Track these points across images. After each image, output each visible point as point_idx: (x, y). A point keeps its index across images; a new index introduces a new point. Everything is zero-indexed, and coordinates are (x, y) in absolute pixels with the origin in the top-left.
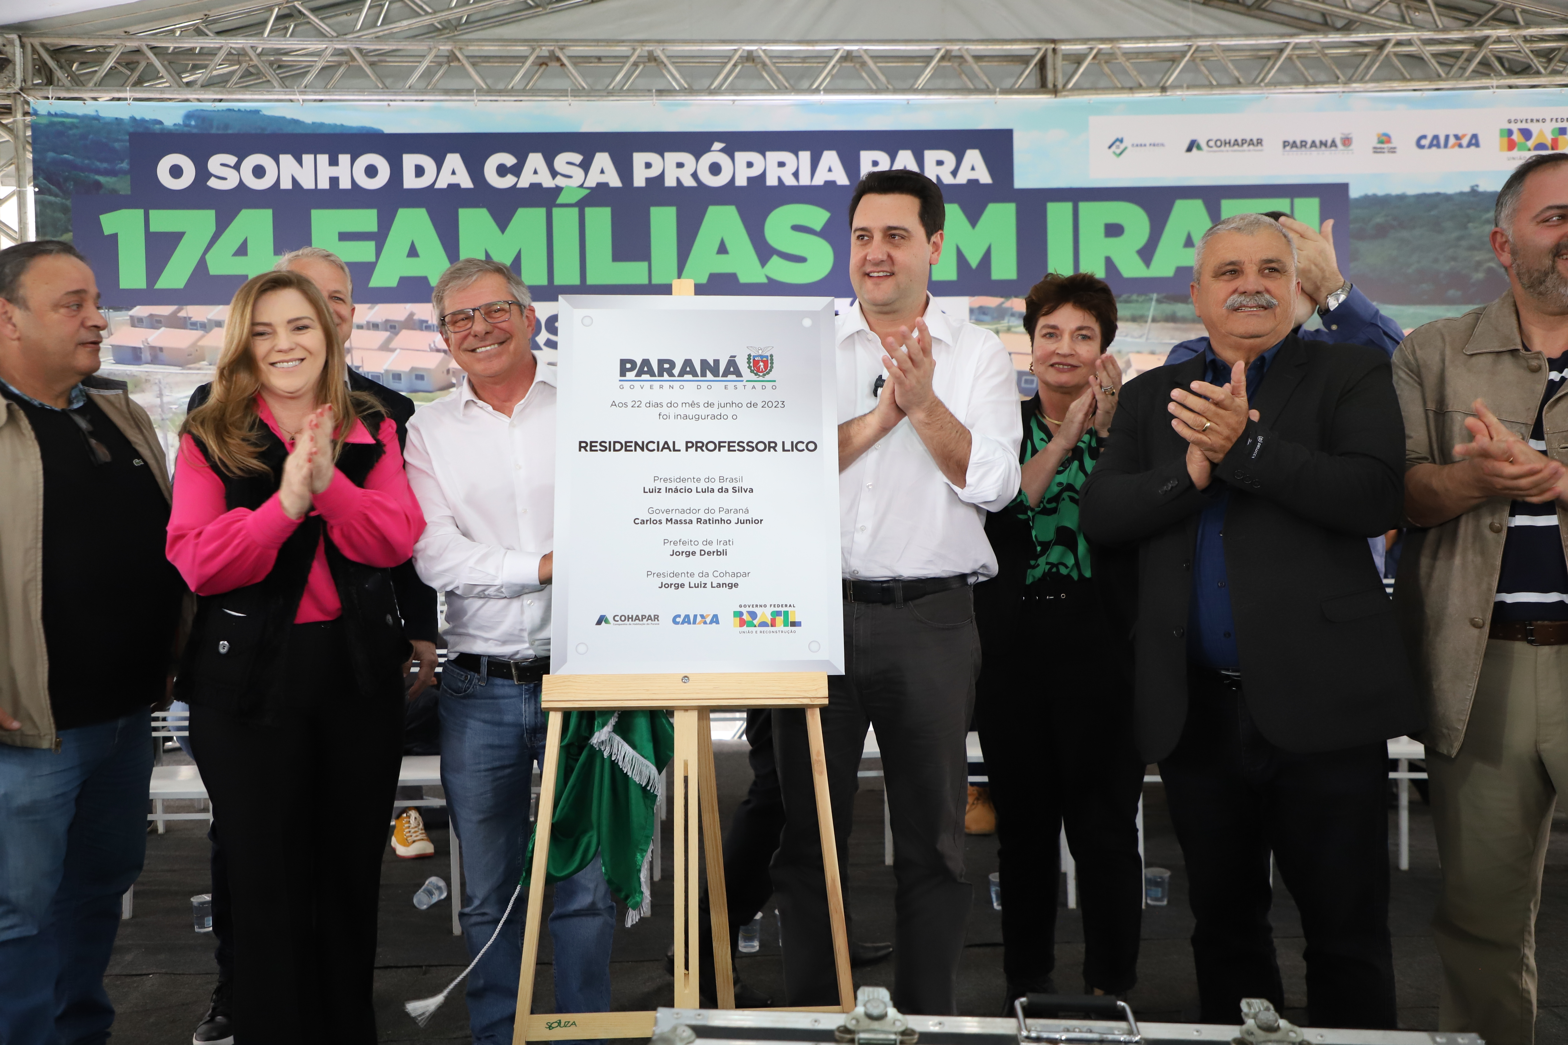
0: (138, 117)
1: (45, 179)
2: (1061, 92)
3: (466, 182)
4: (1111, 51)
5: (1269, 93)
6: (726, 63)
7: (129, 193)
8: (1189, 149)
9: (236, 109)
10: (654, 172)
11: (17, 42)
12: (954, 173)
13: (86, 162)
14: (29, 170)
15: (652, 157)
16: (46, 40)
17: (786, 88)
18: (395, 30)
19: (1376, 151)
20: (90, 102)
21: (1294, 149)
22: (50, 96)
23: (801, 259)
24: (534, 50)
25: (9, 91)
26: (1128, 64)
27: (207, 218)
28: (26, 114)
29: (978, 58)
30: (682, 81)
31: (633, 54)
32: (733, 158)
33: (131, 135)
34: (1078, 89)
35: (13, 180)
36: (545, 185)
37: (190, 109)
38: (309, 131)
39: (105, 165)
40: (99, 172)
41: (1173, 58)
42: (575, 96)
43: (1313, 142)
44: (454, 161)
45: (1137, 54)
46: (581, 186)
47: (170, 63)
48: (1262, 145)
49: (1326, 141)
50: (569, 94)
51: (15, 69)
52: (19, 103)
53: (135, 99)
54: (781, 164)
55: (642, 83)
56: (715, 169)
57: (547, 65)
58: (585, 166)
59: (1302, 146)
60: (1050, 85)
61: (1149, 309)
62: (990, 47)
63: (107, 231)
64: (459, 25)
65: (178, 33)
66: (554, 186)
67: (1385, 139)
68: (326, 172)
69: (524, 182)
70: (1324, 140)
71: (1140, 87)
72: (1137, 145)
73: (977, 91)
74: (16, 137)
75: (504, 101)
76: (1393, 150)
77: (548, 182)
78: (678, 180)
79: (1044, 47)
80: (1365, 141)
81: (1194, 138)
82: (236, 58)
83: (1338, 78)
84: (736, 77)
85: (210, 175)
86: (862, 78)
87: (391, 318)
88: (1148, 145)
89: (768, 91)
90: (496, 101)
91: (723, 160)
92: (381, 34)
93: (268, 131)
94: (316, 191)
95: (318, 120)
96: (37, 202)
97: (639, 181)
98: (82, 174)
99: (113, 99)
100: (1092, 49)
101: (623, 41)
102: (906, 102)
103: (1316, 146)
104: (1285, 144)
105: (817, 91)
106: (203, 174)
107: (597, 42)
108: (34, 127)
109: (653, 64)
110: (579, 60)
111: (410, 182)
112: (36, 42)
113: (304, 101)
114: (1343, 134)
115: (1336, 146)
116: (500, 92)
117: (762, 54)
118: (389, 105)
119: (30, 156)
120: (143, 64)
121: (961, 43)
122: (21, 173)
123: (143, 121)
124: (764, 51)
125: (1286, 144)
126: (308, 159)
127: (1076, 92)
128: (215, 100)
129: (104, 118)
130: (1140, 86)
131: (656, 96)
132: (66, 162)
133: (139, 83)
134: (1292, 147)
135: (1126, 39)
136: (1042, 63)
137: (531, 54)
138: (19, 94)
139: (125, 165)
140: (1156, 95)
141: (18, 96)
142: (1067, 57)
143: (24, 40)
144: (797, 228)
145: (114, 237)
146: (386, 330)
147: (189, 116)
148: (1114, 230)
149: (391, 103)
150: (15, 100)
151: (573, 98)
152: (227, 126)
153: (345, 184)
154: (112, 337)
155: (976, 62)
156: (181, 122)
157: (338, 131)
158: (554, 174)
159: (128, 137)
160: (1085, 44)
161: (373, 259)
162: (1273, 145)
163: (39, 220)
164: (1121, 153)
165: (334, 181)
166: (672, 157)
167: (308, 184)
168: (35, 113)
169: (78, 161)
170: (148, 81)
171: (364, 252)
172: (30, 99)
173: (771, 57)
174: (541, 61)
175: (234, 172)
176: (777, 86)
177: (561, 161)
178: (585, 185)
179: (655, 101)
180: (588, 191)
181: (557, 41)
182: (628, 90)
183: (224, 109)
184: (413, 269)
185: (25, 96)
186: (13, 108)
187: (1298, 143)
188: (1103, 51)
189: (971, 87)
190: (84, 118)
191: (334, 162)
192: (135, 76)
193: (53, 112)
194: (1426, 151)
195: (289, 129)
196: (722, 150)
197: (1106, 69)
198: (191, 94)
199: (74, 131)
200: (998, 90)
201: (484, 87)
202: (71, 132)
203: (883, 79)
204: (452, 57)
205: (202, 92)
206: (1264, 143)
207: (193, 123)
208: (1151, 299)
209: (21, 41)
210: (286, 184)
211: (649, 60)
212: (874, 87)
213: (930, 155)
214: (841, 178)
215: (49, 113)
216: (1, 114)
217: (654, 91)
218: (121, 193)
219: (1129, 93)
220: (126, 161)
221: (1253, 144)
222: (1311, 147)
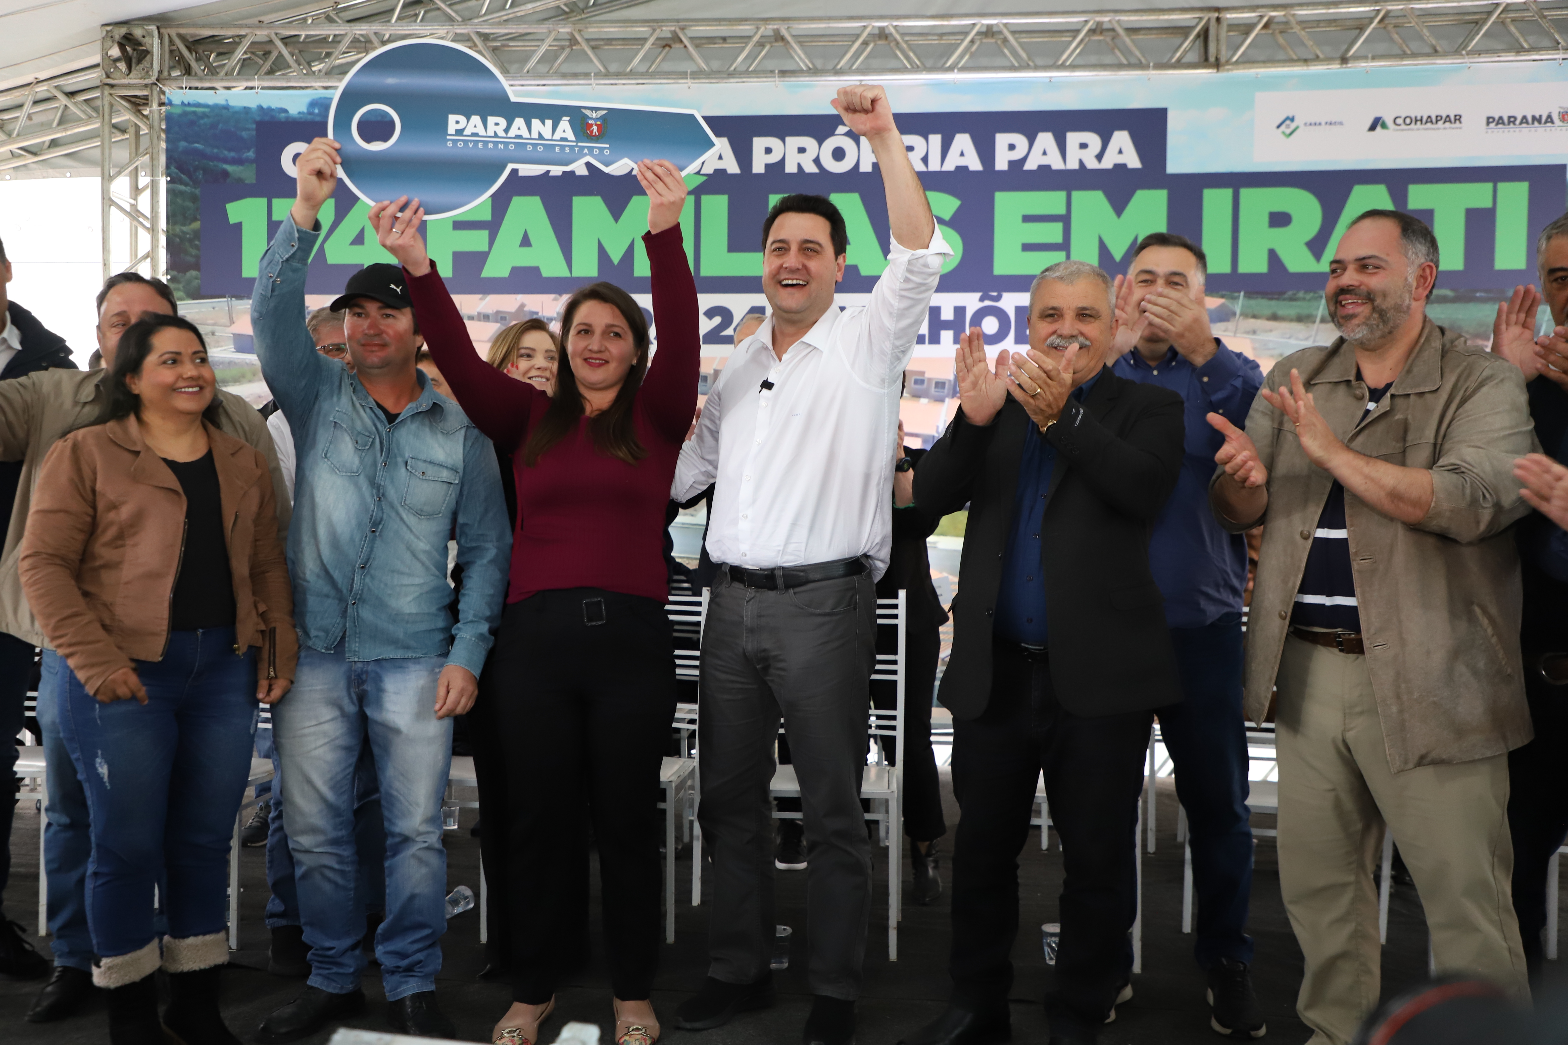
0: (265, 106)
1: (177, 168)
2: (1224, 65)
4: (1284, 20)
5: (1471, 63)
6: (854, 42)
7: (254, 182)
8: (1373, 128)
10: (774, 158)
11: (156, 33)
12: (1099, 157)
14: (163, 159)
15: (773, 142)
16: (182, 31)
17: (918, 67)
18: (519, 14)
20: (222, 92)
21: (1500, 126)
22: (184, 87)
24: (654, 30)
25: (147, 81)
26: (1303, 33)
28: (161, 104)
29: (1132, 31)
30: (807, 62)
31: (756, 33)
33: (259, 124)
34: (1247, 61)
35: (148, 171)
37: (315, 97)
39: (233, 154)
40: (226, 161)
41: (1359, 25)
42: (694, 79)
43: (1524, 117)
45: (1318, 22)
46: (698, 173)
47: (300, 52)
48: (1460, 122)
49: (1541, 116)
50: (689, 77)
51: (152, 60)
52: (155, 93)
53: (263, 88)
55: (770, 65)
57: (670, 46)
59: (1509, 122)
60: (1212, 59)
61: (1318, 308)
62: (1145, 18)
63: (233, 220)
64: (587, 7)
65: (310, 21)
70: (1538, 116)
71: (1317, 59)
72: (1311, 124)
73: (1130, 66)
74: (151, 127)
75: (624, 84)
78: (799, 165)
79: (1206, 16)
81: (1378, 115)
82: (363, 45)
83: (1558, 43)
84: (867, 57)
86: (1005, 55)
87: (502, 309)
88: (1323, 123)
89: (903, 70)
90: (616, 84)
91: (848, 144)
92: (505, 18)
96: (169, 191)
97: (758, 168)
98: (211, 163)
99: (246, 88)
100: (1261, 17)
101: (746, 20)
102: (1047, 80)
103: (1527, 123)
104: (1489, 120)
105: (951, 69)
107: (719, 21)
108: (169, 117)
109: (780, 44)
110: (703, 41)
112: (173, 32)
114: (1561, 107)
115: (1552, 122)
116: (618, 75)
117: (892, 30)
119: (163, 145)
120: (274, 55)
121: (1112, 14)
122: (155, 162)
123: (270, 109)
124: (895, 27)
125: (1491, 120)
127: (1241, 66)
129: (233, 107)
130: (1317, 57)
131: (779, 77)
132: (196, 151)
133: (271, 72)
134: (1497, 124)
135: (1301, 5)
136: (1205, 35)
137: (652, 35)
138: (156, 84)
139: (251, 154)
140: (1335, 67)
141: (155, 87)
142: (1232, 27)
143: (162, 30)
145: (239, 226)
146: (497, 322)
147: (311, 103)
148: (1279, 220)
150: (152, 90)
151: (693, 81)
154: (233, 326)
155: (1129, 36)
156: (305, 111)
159: (254, 126)
160: (1254, 11)
161: (487, 249)
162: (1474, 122)
163: (169, 208)
164: (1291, 134)
166: (793, 142)
168: (170, 103)
169: (208, 150)
170: (280, 70)
171: (476, 241)
172: (166, 89)
173: (903, 35)
174: (664, 43)
176: (911, 64)
178: (702, 172)
179: (777, 83)
180: (705, 178)
181: (678, 21)
182: (754, 71)
184: (525, 258)
185: (161, 86)
186: (150, 98)
187: (1506, 120)
188: (1276, 20)
189: (1125, 62)
190: (216, 106)
192: (267, 66)
193: (186, 102)
197: (1281, 40)
198: (316, 82)
199: (206, 120)
200: (1151, 64)
201: (602, 70)
202: (202, 122)
203: (1024, 55)
204: (573, 41)
205: (326, 80)
206: (1462, 119)
207: (316, 111)
208: (1321, 297)
209: (159, 32)
211: (776, 40)
212: (1016, 64)
213: (1073, 138)
214: (974, 164)
215: (183, 103)
216: (139, 105)
217: (777, 71)
218: (246, 182)
219: (1303, 66)
220: (253, 150)
221: (1450, 121)
222: (1521, 123)
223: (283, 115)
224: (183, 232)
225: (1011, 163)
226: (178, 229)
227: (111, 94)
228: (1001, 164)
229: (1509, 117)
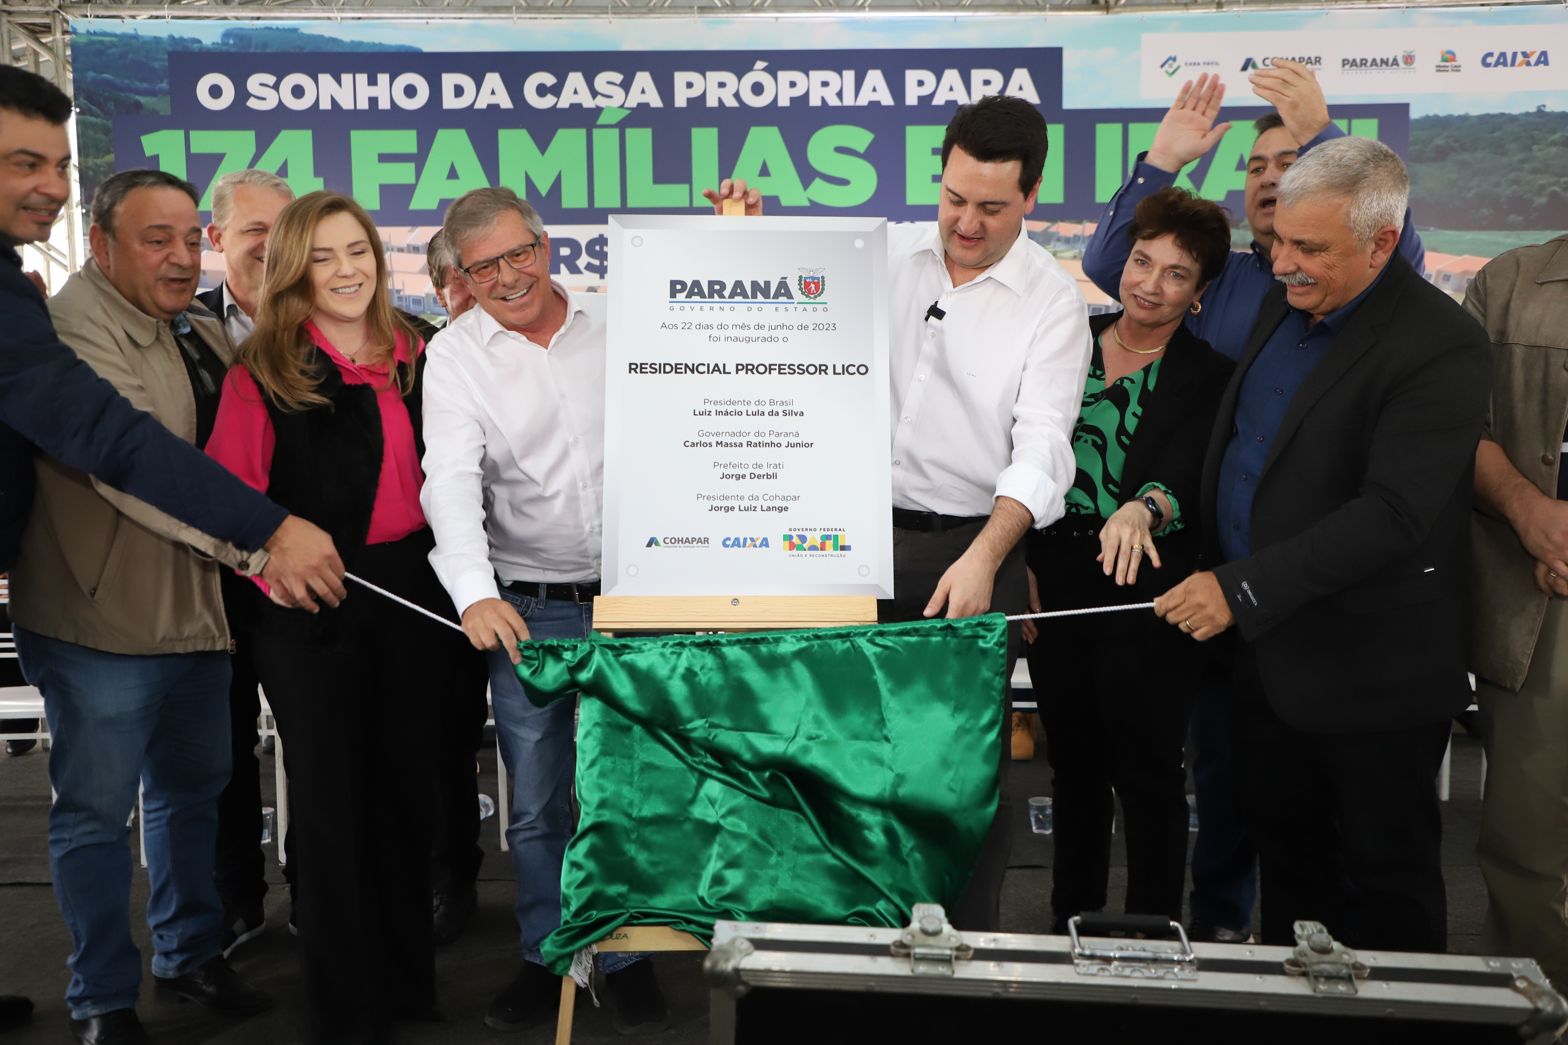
0: (176, 36)
1: (85, 99)
2: (1113, 8)
3: (505, 102)
5: (1329, 9)
7: (170, 113)
8: (1245, 68)
9: (274, 27)
10: (695, 92)
13: (126, 81)
15: (694, 77)
17: (831, 5)
19: (1440, 69)
20: (128, 21)
21: (1354, 68)
22: (89, 15)
23: (844, 182)
25: (48, 9)
27: (246, 140)
28: (65, 32)
32: (775, 78)
33: (171, 54)
34: (1131, 5)
36: (586, 105)
37: (229, 27)
38: (347, 50)
39: (145, 85)
40: (138, 92)
42: (615, 13)
43: (1374, 60)
44: (493, 80)
46: (622, 106)
48: (1320, 64)
49: (1388, 59)
50: (610, 11)
52: (58, 21)
53: (173, 18)
54: (825, 84)
55: (683, 1)
56: (758, 89)
58: (626, 85)
59: (1362, 64)
60: (1102, 1)
63: (149, 152)
66: (594, 106)
67: (1449, 57)
68: (365, 91)
69: (565, 101)
70: (1385, 59)
71: (1195, 3)
72: (1191, 64)
73: (1027, 7)
74: (56, 56)
75: (544, 18)
76: (1457, 69)
77: (588, 102)
78: (720, 100)
80: (1428, 59)
81: (1249, 56)
85: (249, 95)
88: (1202, 63)
89: (812, 7)
90: (536, 18)
91: (766, 79)
93: (306, 51)
94: (355, 112)
95: (357, 38)
96: (79, 123)
97: (680, 101)
98: (122, 94)
99: (151, 17)
102: (953, 19)
103: (1376, 65)
104: (1345, 62)
105: (862, 8)
106: (242, 94)
108: (74, 46)
111: (450, 102)
113: (341, 19)
114: (1405, 52)
115: (1397, 64)
116: (540, 10)
118: (427, 23)
119: (70, 76)
123: (182, 39)
125: (1346, 62)
126: (347, 78)
127: (1129, 8)
128: (252, 18)
129: (143, 37)
130: (1195, 1)
131: (698, 13)
132: (106, 82)
133: (177, 1)
134: (1352, 66)
138: (58, 12)
139: (164, 85)
140: (1212, 11)
141: (57, 14)
144: (840, 150)
145: (156, 158)
147: (227, 35)
149: (429, 21)
150: (54, 19)
151: (613, 16)
152: (265, 45)
153: (384, 104)
156: (220, 41)
157: (376, 50)
158: (594, 93)
159: (166, 56)
161: (413, 181)
162: (1332, 63)
163: (81, 140)
164: (1173, 73)
165: (373, 101)
166: (714, 77)
167: (347, 104)
168: (75, 32)
169: (118, 81)
171: (403, 174)
172: (69, 17)
175: (274, 92)
176: (822, 3)
177: (602, 80)
178: (626, 105)
179: (696, 19)
180: (628, 112)
182: (670, 7)
183: (263, 27)
184: (453, 190)
185: (64, 14)
186: (52, 27)
187: (1358, 62)
189: (1021, 3)
190: (124, 37)
191: (372, 82)
193: (92, 31)
194: (1491, 69)
195: (327, 48)
196: (765, 69)
198: (229, 12)
199: (114, 50)
200: (1048, 6)
201: (524, 4)
202: (110, 51)
205: (240, 10)
206: (1322, 61)
207: (231, 42)
210: (325, 105)
212: (920, 4)
213: (978, 75)
214: (886, 99)
215: (88, 32)
216: (37, 32)
217: (696, 8)
218: (162, 113)
219: (1183, 9)
220: (166, 81)
221: (1311, 63)
222: (1371, 65)
223: (196, 45)
224: (96, 164)
225: (920, 98)
226: (91, 161)
227: (9, 22)
228: (911, 99)
229: (1362, 60)
